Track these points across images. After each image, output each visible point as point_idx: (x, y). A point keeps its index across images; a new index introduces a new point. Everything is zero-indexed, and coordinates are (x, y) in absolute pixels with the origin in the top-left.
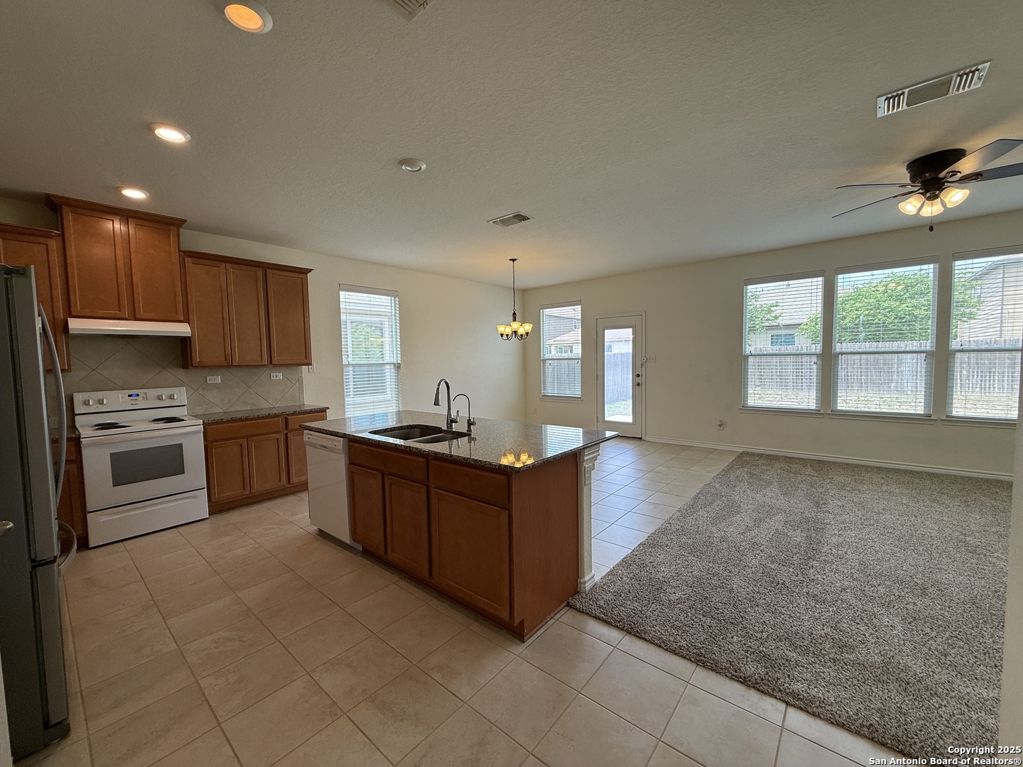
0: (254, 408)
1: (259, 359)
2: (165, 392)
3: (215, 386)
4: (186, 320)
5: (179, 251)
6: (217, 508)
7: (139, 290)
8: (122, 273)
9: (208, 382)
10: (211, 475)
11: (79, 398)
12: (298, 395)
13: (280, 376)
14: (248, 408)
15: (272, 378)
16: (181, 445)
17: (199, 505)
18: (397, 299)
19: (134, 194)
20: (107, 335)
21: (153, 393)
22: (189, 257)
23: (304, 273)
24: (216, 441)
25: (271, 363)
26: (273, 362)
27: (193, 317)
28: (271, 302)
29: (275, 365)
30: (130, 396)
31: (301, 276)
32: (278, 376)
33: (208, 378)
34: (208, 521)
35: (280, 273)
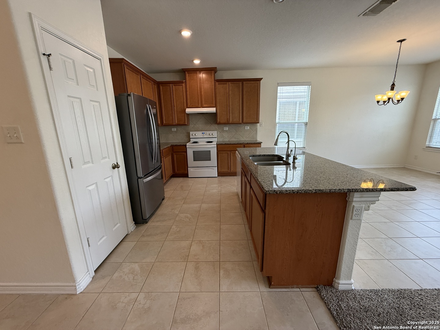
0: (238, 140)
1: (239, 121)
2: (211, 132)
3: (226, 131)
4: (216, 107)
5: (214, 80)
6: (220, 174)
7: (203, 97)
8: (199, 92)
9: (224, 129)
10: (218, 163)
11: (191, 133)
12: (255, 136)
13: (249, 128)
14: (236, 140)
15: (245, 129)
16: (210, 151)
17: (214, 172)
18: (310, 87)
19: (197, 62)
20: (198, 113)
21: (208, 132)
22: (218, 82)
23: (259, 81)
24: (221, 151)
25: (243, 122)
26: (244, 122)
27: (218, 105)
28: (245, 96)
29: (244, 123)
30: (202, 133)
31: (257, 82)
32: (248, 128)
33: (224, 128)
34: (217, 178)
35: (249, 82)
